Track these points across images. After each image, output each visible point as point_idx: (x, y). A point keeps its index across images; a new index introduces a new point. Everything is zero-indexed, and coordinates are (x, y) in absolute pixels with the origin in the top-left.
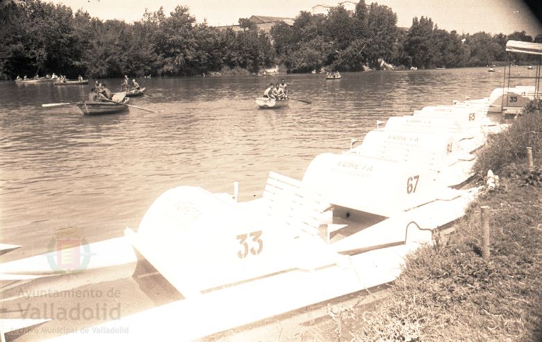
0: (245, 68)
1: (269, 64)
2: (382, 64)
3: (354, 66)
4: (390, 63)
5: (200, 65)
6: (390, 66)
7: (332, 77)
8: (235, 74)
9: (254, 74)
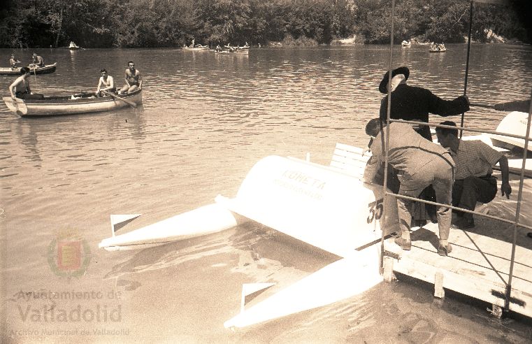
0: (313, 38)
1: (345, 34)
2: (489, 36)
3: (450, 36)
4: (500, 34)
5: (257, 34)
6: (500, 38)
7: (436, 50)
8: (299, 45)
9: (324, 44)
